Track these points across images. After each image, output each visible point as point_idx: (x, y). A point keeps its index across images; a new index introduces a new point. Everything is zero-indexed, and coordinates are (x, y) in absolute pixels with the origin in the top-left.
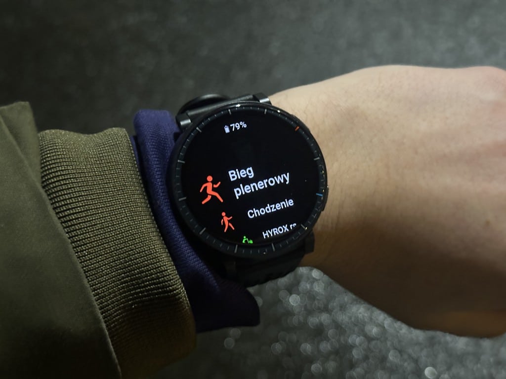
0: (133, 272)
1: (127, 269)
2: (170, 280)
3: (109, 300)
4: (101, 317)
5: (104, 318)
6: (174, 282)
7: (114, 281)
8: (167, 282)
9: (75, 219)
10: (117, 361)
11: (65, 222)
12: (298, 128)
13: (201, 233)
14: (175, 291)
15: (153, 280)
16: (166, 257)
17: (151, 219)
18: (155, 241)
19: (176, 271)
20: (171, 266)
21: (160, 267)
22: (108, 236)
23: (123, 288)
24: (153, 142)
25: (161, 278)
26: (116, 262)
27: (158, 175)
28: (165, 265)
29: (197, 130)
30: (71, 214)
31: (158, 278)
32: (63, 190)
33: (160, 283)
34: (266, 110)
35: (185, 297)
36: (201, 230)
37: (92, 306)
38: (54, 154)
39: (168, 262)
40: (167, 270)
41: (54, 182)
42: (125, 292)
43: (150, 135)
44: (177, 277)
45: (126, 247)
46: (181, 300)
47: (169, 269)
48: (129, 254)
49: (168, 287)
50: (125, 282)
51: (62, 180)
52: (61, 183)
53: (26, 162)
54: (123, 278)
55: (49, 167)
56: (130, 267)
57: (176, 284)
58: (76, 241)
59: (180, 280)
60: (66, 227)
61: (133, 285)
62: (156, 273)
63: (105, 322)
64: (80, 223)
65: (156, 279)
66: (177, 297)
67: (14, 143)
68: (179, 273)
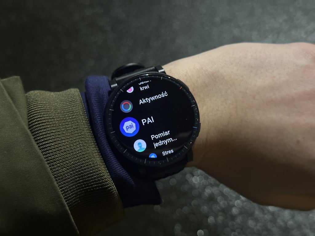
0: (84, 177)
1: (80, 175)
2: (106, 182)
3: (70, 193)
4: (66, 203)
5: (67, 204)
6: (109, 183)
7: (73, 183)
8: (104, 182)
9: (49, 147)
10: (76, 228)
11: (43, 149)
12: (181, 87)
13: (124, 152)
14: (109, 188)
15: (96, 182)
16: (103, 168)
17: (95, 145)
18: (97, 158)
19: (110, 176)
20: (107, 173)
21: (100, 174)
22: (69, 156)
23: (78, 186)
24: (96, 98)
25: (101, 180)
26: (74, 171)
27: (99, 119)
28: (103, 173)
29: (121, 91)
30: (46, 144)
31: (99, 180)
32: (41, 129)
33: (100, 183)
34: (162, 78)
35: (116, 191)
36: (124, 151)
37: (60, 197)
38: (36, 107)
39: (105, 171)
40: (104, 176)
41: (36, 125)
42: (79, 189)
43: (94, 94)
44: (110, 180)
45: (80, 162)
46: (113, 193)
47: (105, 175)
48: (82, 166)
49: (105, 186)
50: (80, 183)
51: (41, 123)
52: (40, 125)
53: (18, 114)
54: (78, 180)
55: (33, 115)
56: (82, 174)
57: (110, 183)
58: (50, 160)
59: (112, 181)
60: (44, 152)
61: (84, 184)
62: (98, 178)
63: (68, 206)
64: (51, 149)
65: (98, 181)
66: (111, 191)
67: (11, 102)
68: (112, 177)
